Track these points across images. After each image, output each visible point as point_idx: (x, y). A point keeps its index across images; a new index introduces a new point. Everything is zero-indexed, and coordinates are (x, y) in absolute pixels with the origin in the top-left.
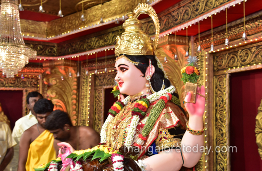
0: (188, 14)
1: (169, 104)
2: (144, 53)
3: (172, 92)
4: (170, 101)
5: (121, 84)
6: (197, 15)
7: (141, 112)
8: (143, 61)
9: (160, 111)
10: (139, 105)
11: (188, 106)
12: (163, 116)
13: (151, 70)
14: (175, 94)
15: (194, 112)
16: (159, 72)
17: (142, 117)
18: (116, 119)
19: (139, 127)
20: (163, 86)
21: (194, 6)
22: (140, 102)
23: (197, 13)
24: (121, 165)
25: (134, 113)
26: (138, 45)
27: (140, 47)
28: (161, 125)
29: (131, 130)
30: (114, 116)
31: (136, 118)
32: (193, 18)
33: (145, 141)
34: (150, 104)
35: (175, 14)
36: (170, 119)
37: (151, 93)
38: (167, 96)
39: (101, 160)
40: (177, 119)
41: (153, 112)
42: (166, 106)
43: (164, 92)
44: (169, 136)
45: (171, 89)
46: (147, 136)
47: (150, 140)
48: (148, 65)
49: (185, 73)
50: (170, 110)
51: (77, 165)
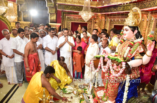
0: (150, 5)
1: (141, 44)
2: (135, 26)
3: (142, 40)
4: (141, 43)
5: (125, 35)
6: (154, 6)
7: (131, 46)
8: (134, 28)
9: (137, 47)
10: (131, 44)
11: (148, 48)
12: (138, 48)
13: (136, 31)
14: (143, 41)
15: (150, 50)
16: (139, 32)
17: (131, 48)
18: (122, 45)
19: (130, 51)
20: (140, 37)
21: (153, 2)
22: (131, 43)
23: (154, 5)
24: (125, 65)
25: (129, 46)
26: (132, 23)
27: (134, 23)
28: (137, 51)
29: (127, 51)
30: (121, 44)
31: (129, 48)
32: (152, 7)
33: (131, 55)
34: (134, 43)
35: (145, 4)
36: (141, 50)
37: (135, 39)
38: (140, 41)
39: (118, 62)
40: (143, 50)
41: (135, 46)
42: (140, 45)
43: (140, 40)
44: (139, 55)
45: (142, 39)
46: (132, 54)
47: (133, 55)
48: (135, 30)
49: (149, 37)
50: (141, 47)
51: (110, 60)
